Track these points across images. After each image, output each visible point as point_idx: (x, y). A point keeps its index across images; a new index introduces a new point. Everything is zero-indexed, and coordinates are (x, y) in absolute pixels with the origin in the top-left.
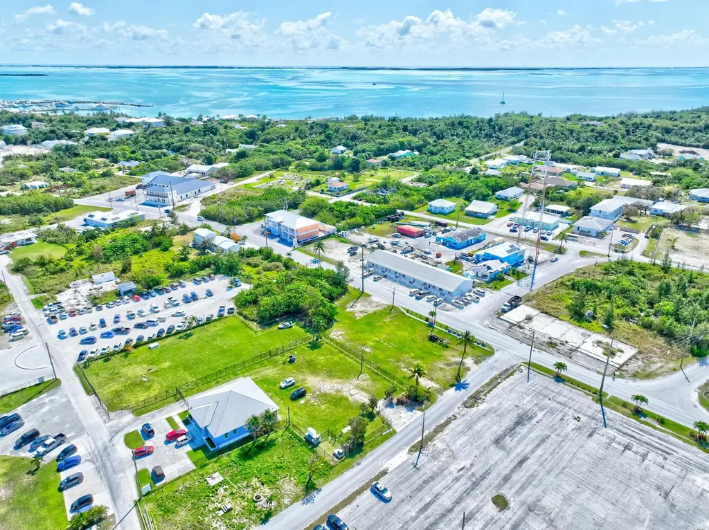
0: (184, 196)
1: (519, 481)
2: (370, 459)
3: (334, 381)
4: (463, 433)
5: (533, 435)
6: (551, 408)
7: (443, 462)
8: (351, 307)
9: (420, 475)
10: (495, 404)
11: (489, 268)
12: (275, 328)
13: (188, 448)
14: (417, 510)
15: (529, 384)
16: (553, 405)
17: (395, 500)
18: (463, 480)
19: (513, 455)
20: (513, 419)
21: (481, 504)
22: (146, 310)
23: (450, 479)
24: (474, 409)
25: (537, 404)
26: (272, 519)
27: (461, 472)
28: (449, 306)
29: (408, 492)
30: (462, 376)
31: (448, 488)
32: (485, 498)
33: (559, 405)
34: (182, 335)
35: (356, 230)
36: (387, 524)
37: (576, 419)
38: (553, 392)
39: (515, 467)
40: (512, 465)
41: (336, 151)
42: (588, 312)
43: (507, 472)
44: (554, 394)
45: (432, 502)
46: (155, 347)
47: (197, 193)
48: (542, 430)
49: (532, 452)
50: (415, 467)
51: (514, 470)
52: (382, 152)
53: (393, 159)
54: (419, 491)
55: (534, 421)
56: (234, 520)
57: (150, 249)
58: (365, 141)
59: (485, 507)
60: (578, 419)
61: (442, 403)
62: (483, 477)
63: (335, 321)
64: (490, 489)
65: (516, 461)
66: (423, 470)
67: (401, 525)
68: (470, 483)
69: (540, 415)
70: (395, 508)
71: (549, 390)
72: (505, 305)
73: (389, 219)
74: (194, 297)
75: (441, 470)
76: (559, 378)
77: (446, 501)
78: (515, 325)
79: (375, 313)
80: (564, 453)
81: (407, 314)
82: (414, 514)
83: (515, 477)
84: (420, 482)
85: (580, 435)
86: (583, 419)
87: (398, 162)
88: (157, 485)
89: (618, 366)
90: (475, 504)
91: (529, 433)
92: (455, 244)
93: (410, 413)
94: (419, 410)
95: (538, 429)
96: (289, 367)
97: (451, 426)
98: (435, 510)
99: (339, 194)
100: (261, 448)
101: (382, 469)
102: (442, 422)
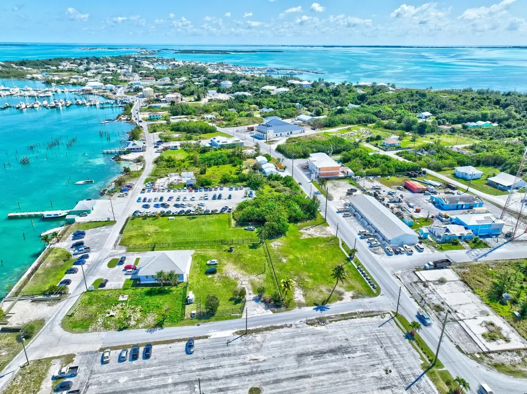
0: (279, 134)
1: (284, 387)
2: (208, 325)
3: (241, 272)
4: (284, 338)
5: (334, 364)
6: (374, 353)
7: (249, 349)
8: (306, 229)
9: (225, 350)
11: (447, 230)
12: (243, 228)
13: (129, 277)
14: (199, 368)
16: (380, 352)
17: (193, 355)
18: (248, 366)
19: (301, 370)
20: (332, 347)
21: (240, 387)
22: (188, 198)
23: (241, 361)
24: (311, 327)
25: (365, 346)
26: (125, 331)
27: (252, 361)
28: (381, 250)
29: (206, 355)
30: (330, 302)
31: (232, 366)
32: (247, 385)
33: (384, 355)
34: (191, 216)
35: (371, 178)
36: (174, 365)
37: (386, 371)
38: (392, 343)
39: (293, 378)
40: (292, 376)
41: (421, 116)
42: (509, 294)
43: (283, 377)
44: (390, 345)
45: (213, 368)
46: (172, 219)
47: (289, 133)
49: (319, 375)
50: (228, 343)
51: (287, 379)
52: (461, 120)
53: (465, 127)
54: (213, 358)
56: (109, 322)
57: (227, 164)
58: (451, 110)
59: (241, 390)
60: (387, 371)
61: (294, 313)
62: (262, 372)
63: (285, 235)
64: (258, 381)
65: (298, 375)
66: (230, 348)
67: (180, 370)
68: (249, 371)
70: (188, 360)
72: (429, 264)
73: (408, 175)
74: (220, 197)
75: (241, 353)
76: (410, 336)
77: (221, 373)
78: (422, 282)
79: (317, 238)
80: (343, 388)
81: (341, 246)
82: (194, 369)
83: (284, 384)
84: (220, 353)
85: (374, 384)
86: (394, 374)
87: (468, 130)
88: (99, 289)
89: (485, 350)
90: (237, 385)
92: (443, 205)
93: (264, 310)
94: (272, 311)
96: (226, 254)
97: (281, 330)
98: (210, 374)
99: (386, 149)
100: (161, 292)
101: (208, 334)
102: (278, 325)
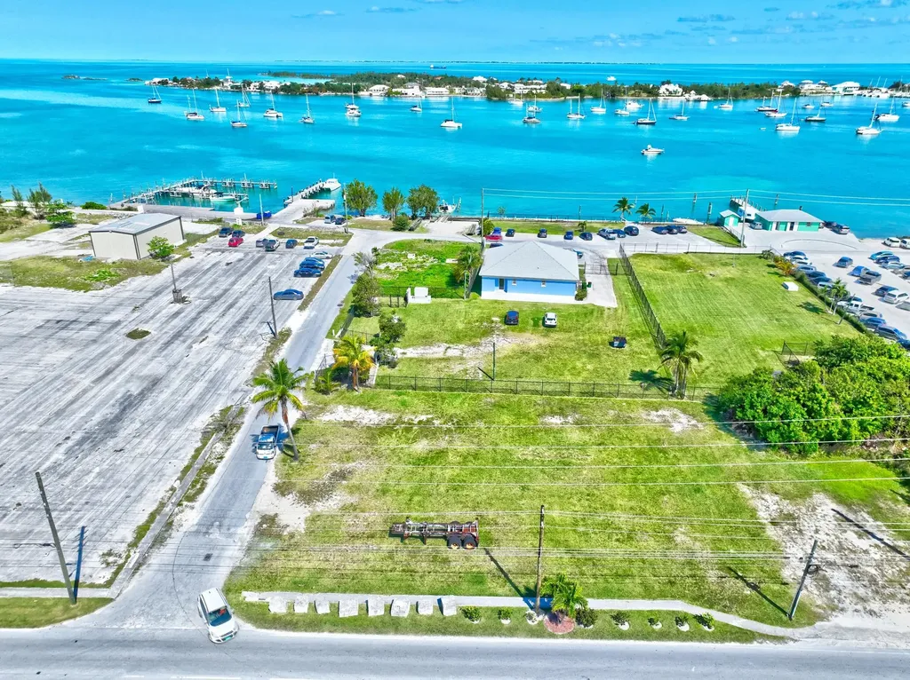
55: (77, 437)
71: (11, 533)
91: (90, 414)
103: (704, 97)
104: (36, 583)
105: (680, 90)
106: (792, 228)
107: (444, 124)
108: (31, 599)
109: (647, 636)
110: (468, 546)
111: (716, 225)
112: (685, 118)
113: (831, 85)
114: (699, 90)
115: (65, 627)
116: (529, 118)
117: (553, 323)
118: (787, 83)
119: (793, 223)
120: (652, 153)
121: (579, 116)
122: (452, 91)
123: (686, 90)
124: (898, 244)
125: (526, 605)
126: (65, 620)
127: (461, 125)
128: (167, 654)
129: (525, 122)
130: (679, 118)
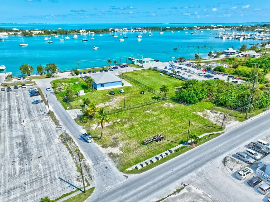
5: (8, 154)
6: (16, 178)
10: (53, 147)
15: (57, 177)
16: (18, 182)
20: (31, 150)
25: (30, 170)
33: (12, 186)
34: (170, 77)
38: (31, 192)
48: (5, 160)
55: (17, 160)
69: (18, 167)
71: (36, 190)
91: (12, 153)
95: (8, 158)
103: (93, 33)
104: (65, 195)
105: (86, 31)
106: (149, 62)
107: (20, 45)
108: (70, 199)
109: (207, 141)
110: (162, 140)
111: (132, 64)
112: (94, 39)
113: (121, 29)
114: (91, 31)
115: (90, 198)
116: (49, 41)
117: (124, 92)
118: (111, 29)
119: (149, 61)
120: (96, 48)
121: (63, 40)
122: (9, 34)
123: (87, 31)
124: (171, 63)
125: (184, 145)
126: (88, 197)
127: (27, 45)
128: (126, 188)
129: (48, 42)
130: (92, 39)
